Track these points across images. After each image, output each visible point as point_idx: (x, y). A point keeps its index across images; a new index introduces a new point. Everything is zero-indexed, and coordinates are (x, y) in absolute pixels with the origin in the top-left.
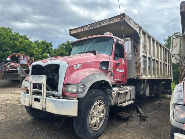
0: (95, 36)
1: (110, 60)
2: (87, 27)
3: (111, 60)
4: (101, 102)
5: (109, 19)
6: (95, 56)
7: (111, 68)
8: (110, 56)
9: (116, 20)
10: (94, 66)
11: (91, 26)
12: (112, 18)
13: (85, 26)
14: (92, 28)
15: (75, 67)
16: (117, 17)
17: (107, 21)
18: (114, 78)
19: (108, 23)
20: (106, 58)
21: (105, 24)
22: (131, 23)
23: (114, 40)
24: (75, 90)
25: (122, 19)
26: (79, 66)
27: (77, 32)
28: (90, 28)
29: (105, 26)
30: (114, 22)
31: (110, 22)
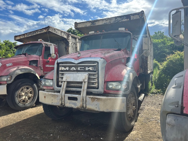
0: (31, 42)
1: (39, 59)
2: (27, 35)
3: (41, 59)
4: (29, 87)
5: (41, 29)
6: (25, 57)
7: (40, 64)
8: (40, 56)
9: (45, 31)
10: (24, 64)
11: (29, 34)
12: (42, 29)
13: (25, 34)
14: (30, 35)
15: (7, 65)
16: (45, 29)
17: (39, 31)
18: (44, 71)
19: (40, 33)
20: (36, 58)
21: (38, 33)
22: (56, 32)
23: (43, 45)
24: (6, 79)
25: (48, 30)
26: (10, 64)
27: (20, 38)
28: (29, 36)
29: (38, 34)
30: (44, 32)
31: (41, 31)
